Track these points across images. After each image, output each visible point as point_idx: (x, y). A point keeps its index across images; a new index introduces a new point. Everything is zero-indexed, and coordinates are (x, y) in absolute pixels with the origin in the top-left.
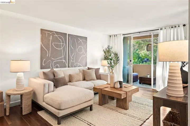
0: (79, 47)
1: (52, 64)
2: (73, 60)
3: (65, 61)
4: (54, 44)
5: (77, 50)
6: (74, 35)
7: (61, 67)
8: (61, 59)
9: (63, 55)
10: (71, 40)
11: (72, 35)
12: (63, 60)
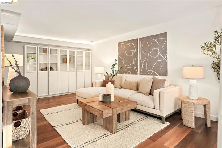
0: (153, 49)
1: (125, 70)
2: (144, 66)
3: (136, 68)
4: (126, 52)
5: (149, 53)
6: (146, 37)
7: (132, 73)
8: (132, 65)
9: (134, 61)
10: (142, 44)
11: (143, 38)
12: (134, 67)
